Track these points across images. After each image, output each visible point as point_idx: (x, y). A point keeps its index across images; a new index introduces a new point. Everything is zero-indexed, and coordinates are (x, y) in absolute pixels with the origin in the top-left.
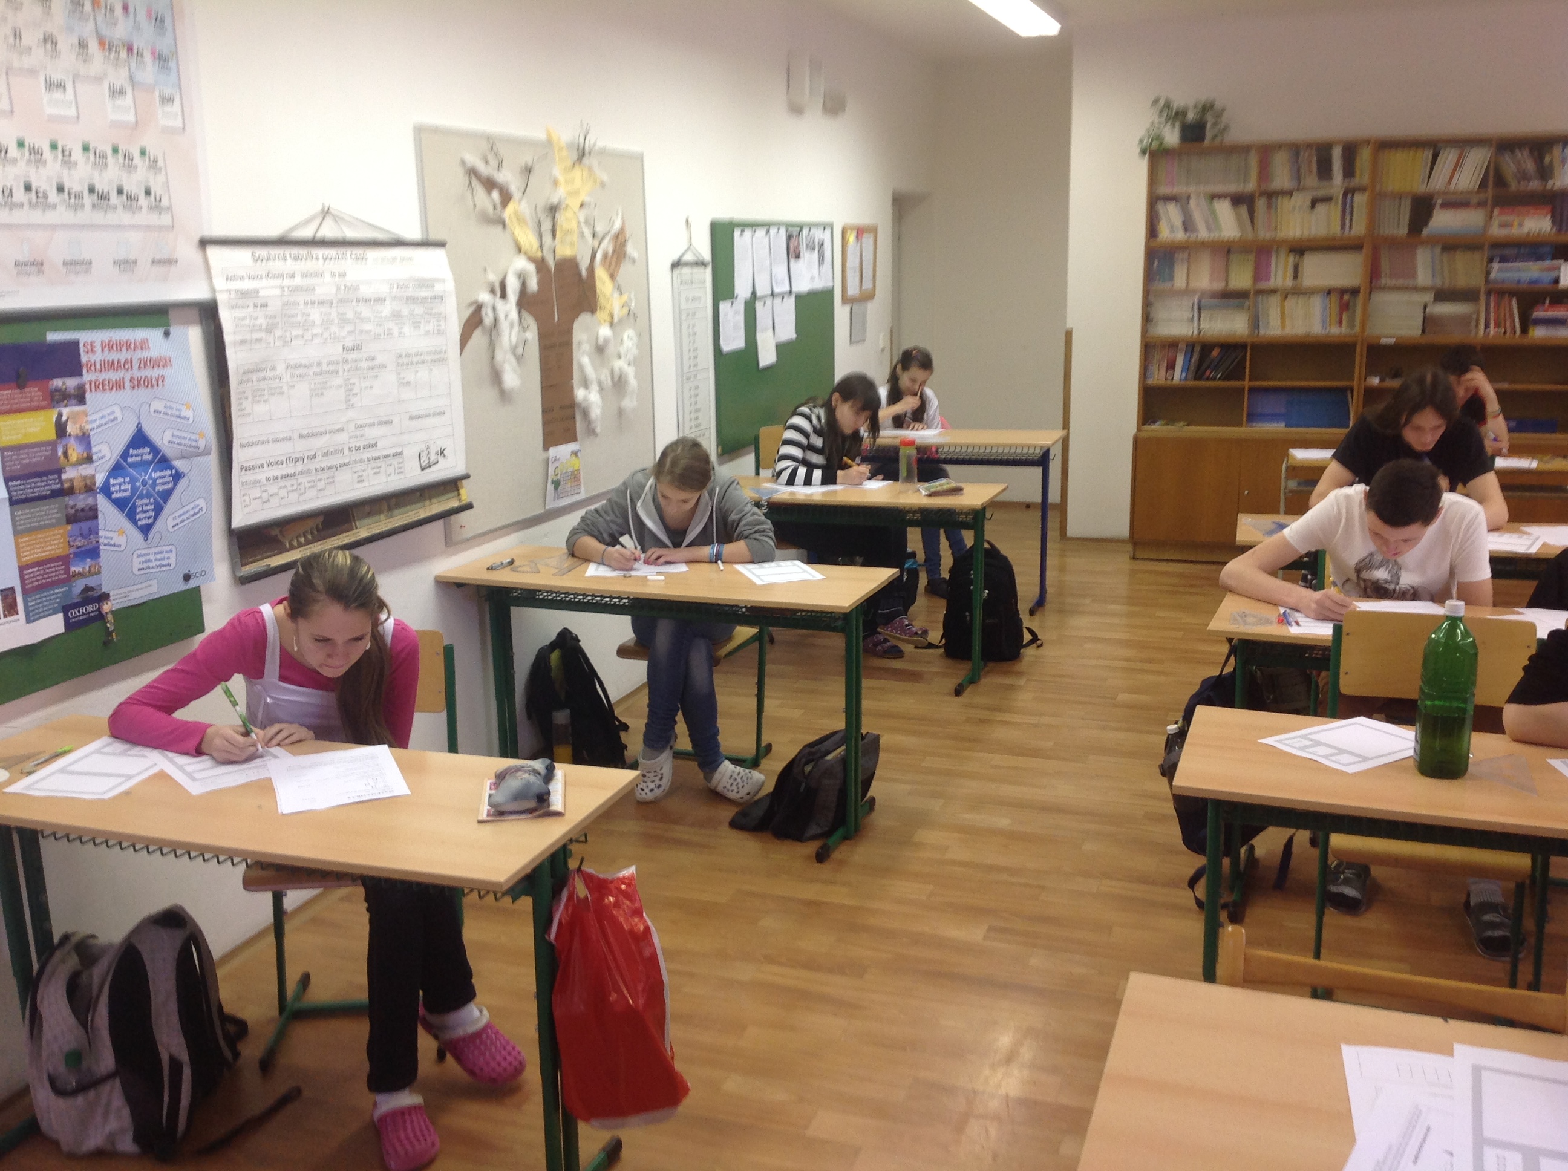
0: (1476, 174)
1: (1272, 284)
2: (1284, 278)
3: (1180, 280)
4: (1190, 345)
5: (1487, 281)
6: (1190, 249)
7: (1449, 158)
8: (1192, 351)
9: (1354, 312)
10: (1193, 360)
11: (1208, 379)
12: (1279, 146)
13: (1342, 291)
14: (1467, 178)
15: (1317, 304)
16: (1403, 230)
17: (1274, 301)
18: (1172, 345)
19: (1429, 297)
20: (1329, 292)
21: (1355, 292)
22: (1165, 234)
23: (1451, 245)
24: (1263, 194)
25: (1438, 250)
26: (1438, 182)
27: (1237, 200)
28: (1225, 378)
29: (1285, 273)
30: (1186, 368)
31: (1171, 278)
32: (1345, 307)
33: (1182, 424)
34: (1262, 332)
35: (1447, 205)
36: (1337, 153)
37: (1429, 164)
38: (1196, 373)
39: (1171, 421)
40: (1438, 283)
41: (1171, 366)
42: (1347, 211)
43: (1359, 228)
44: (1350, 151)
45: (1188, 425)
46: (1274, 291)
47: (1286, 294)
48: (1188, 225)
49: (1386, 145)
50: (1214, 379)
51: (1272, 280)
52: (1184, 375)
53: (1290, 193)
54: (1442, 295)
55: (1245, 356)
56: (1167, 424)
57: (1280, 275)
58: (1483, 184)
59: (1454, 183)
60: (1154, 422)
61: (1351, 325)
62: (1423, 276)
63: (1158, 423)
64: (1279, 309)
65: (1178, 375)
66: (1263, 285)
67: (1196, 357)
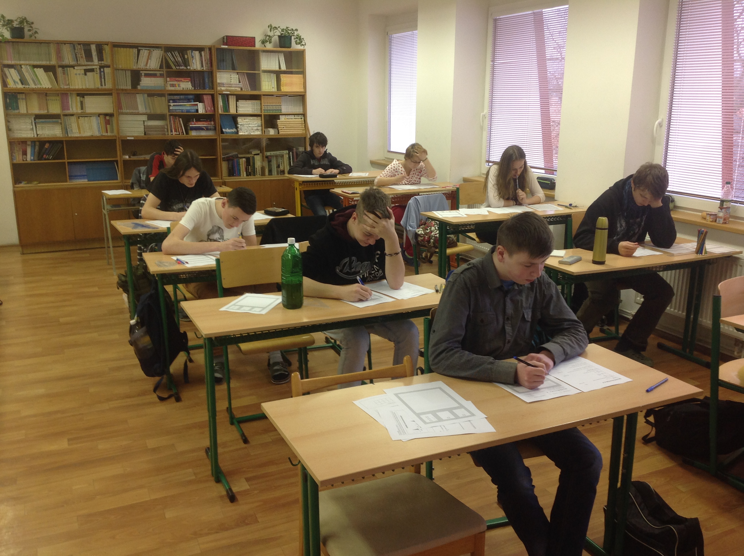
0: (157, 62)
1: (71, 111)
2: (77, 109)
3: (23, 109)
4: (34, 142)
5: (169, 110)
6: (26, 93)
7: (144, 53)
8: (35, 145)
9: (112, 124)
10: (36, 150)
11: (45, 159)
12: (65, 43)
13: (106, 115)
14: (154, 63)
15: (94, 121)
16: (129, 87)
17: (73, 119)
18: (23, 142)
19: (145, 118)
20: (99, 115)
21: (111, 115)
22: (11, 85)
23: (152, 94)
24: (60, 66)
25: (146, 95)
26: (141, 65)
27: (47, 69)
28: (54, 159)
29: (77, 106)
30: (33, 154)
31: (18, 108)
32: (108, 122)
33: (36, 183)
34: (69, 135)
35: (147, 75)
36: (93, 47)
37: (136, 56)
38: (39, 156)
39: (29, 181)
40: (148, 111)
41: (25, 153)
42: (102, 77)
43: (109, 85)
44: (100, 47)
45: (39, 183)
46: (72, 115)
47: (79, 116)
48: (23, 81)
49: (116, 45)
50: (48, 159)
51: (71, 109)
52: (32, 158)
53: (73, 67)
54: (151, 117)
55: (63, 147)
56: (28, 183)
57: (74, 107)
58: (161, 67)
59: (148, 65)
60: (21, 183)
61: (112, 131)
62: (141, 109)
63: (22, 183)
64: (76, 124)
65: (29, 158)
66: (67, 112)
67: (37, 148)
